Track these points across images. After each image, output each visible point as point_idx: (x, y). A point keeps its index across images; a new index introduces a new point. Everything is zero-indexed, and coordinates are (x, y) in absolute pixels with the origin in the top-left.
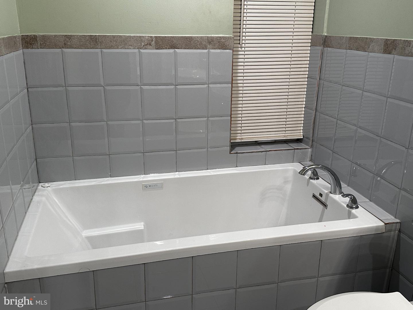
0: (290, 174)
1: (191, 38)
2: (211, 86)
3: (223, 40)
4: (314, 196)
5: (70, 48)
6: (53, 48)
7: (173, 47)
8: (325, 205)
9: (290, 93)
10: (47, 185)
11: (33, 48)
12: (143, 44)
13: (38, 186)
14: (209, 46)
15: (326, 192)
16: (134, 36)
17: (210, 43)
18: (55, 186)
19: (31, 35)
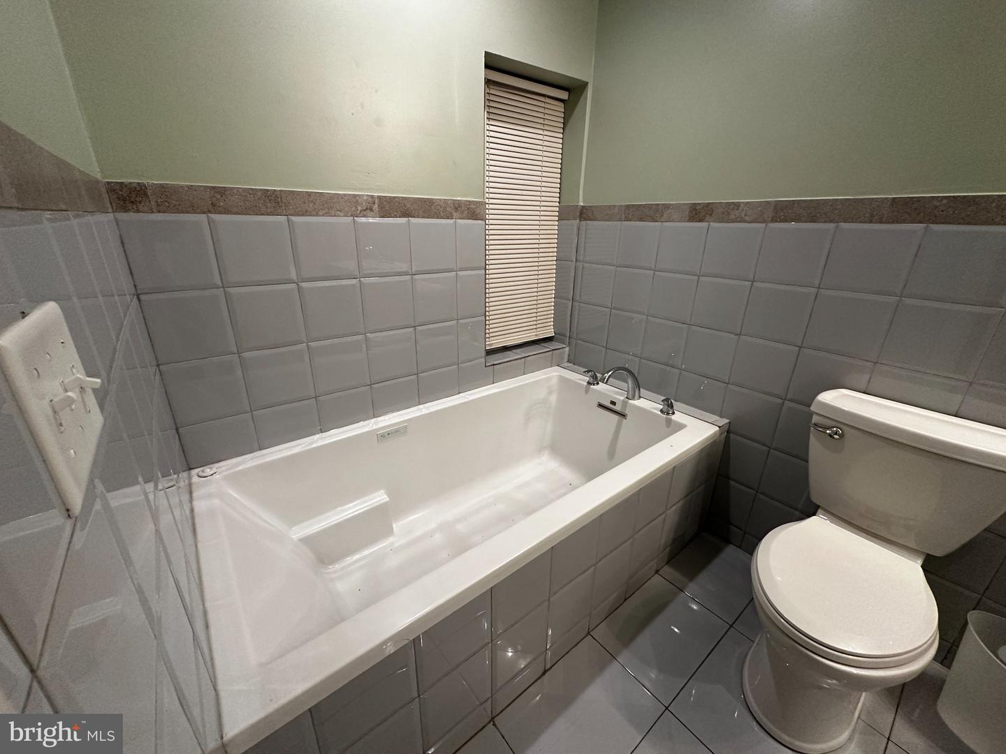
0: (554, 381)
1: (431, 201)
2: (461, 273)
3: (472, 206)
4: (601, 406)
5: (225, 213)
6: (188, 212)
7: (406, 214)
8: (623, 415)
9: (540, 281)
10: (208, 471)
11: (138, 211)
12: (360, 208)
13: (190, 477)
14: (455, 214)
15: (622, 398)
16: (345, 195)
17: (456, 209)
18: (226, 471)
19: (131, 183)
